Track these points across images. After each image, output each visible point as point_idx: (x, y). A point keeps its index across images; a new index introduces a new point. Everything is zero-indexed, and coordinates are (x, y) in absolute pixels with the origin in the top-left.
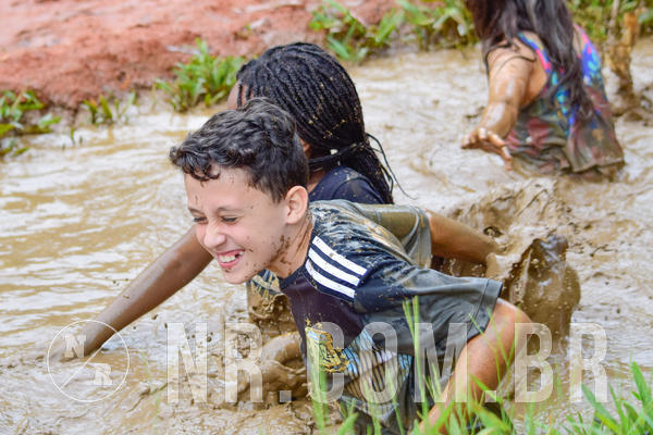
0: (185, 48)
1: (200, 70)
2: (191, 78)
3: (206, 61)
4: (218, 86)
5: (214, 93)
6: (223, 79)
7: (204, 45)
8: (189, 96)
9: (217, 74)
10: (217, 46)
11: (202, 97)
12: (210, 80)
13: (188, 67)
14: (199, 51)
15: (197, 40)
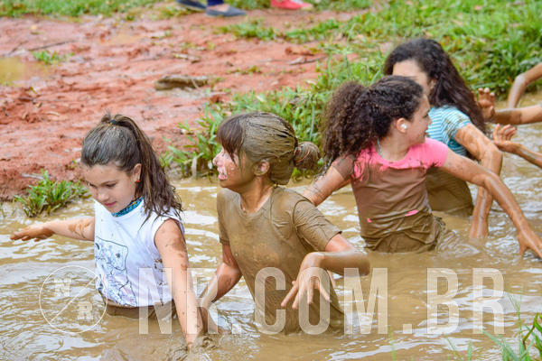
0: (34, 175)
1: (44, 190)
2: (38, 195)
3: (48, 183)
4: (56, 201)
5: (53, 206)
6: (58, 196)
7: (46, 173)
8: (37, 206)
9: (55, 192)
10: (54, 174)
11: (45, 207)
12: (51, 196)
13: (36, 187)
14: (43, 177)
15: (42, 170)
